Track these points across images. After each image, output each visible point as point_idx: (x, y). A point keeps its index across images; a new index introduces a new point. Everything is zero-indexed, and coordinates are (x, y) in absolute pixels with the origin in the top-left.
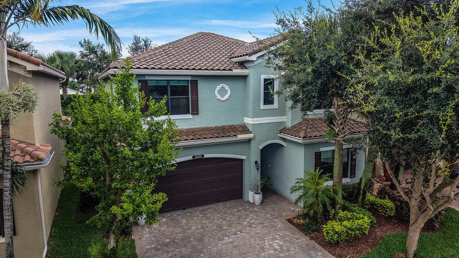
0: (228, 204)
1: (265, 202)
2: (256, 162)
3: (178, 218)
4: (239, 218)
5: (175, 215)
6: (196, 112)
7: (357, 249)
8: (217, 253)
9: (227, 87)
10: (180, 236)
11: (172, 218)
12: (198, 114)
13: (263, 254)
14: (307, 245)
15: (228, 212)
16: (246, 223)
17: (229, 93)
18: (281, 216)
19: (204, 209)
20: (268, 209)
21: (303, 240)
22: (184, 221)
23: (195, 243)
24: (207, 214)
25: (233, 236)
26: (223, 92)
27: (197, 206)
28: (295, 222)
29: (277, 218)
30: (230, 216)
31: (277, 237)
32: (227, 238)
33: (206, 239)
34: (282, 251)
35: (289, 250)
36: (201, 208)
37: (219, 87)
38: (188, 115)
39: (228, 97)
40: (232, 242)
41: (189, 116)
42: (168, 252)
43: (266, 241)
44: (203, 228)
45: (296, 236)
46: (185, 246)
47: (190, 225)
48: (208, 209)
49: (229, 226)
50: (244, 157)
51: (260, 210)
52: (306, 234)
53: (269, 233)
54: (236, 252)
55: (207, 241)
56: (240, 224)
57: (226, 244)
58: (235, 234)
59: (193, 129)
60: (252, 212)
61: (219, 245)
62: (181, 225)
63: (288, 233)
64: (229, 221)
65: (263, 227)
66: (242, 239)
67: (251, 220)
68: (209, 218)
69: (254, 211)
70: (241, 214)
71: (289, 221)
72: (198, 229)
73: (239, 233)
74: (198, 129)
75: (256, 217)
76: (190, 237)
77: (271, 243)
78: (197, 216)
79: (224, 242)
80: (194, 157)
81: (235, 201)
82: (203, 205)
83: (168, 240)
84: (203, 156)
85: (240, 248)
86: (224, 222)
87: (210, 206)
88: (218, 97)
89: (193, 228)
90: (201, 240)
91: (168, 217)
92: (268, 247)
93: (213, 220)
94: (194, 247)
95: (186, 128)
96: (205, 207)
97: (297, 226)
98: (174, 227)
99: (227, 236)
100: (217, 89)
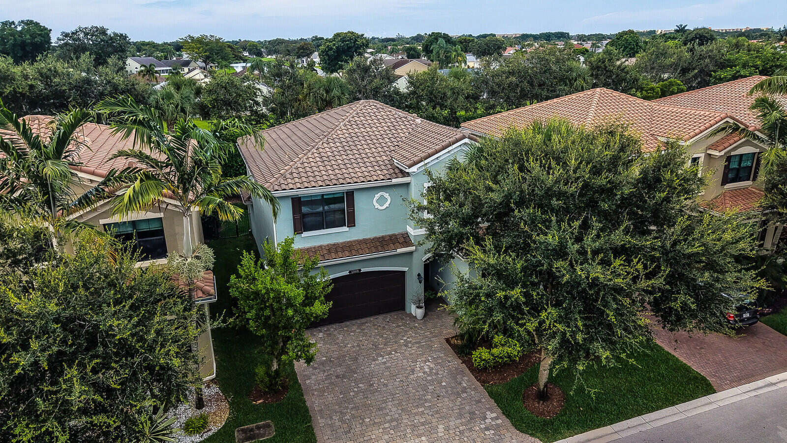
0: (388, 317)
1: (428, 315)
2: (419, 275)
3: (335, 333)
4: (398, 334)
5: (332, 330)
6: (352, 223)
7: (503, 375)
8: (369, 374)
9: (386, 195)
10: (335, 354)
11: (328, 332)
12: (355, 226)
13: (412, 376)
14: (457, 369)
15: (386, 327)
16: (403, 341)
17: (389, 201)
18: (441, 333)
19: (363, 323)
20: (430, 325)
21: (455, 362)
22: (341, 337)
23: (349, 363)
24: (364, 329)
25: (387, 357)
26: (382, 200)
27: (355, 319)
28: (452, 342)
29: (435, 336)
30: (387, 333)
31: (429, 358)
32: (381, 358)
33: (361, 359)
34: (430, 374)
35: (438, 374)
36: (358, 321)
37: (377, 196)
38: (344, 227)
39: (388, 206)
40: (385, 363)
41: (345, 229)
42: (324, 371)
43: (418, 363)
44: (358, 346)
45: (449, 359)
46: (340, 365)
47: (345, 342)
48: (367, 323)
49: (385, 345)
50: (406, 269)
51: (421, 326)
52: (459, 357)
53: (423, 354)
54: (388, 373)
55: (361, 360)
56: (396, 342)
57: (378, 365)
58: (390, 353)
59: (349, 242)
60: (411, 328)
61: (372, 366)
62: (337, 341)
63: (443, 355)
64: (386, 338)
65: (418, 347)
66: (395, 360)
67: (408, 338)
68: (365, 335)
69: (414, 327)
70: (400, 330)
71: (448, 340)
72: (354, 347)
73: (393, 353)
74: (354, 241)
75: (414, 335)
76: (344, 356)
77: (422, 365)
78: (354, 331)
79: (377, 362)
80: (350, 272)
81: (396, 313)
82: (362, 318)
83: (325, 358)
84: (360, 270)
85: (391, 369)
86: (380, 339)
87: (368, 319)
88: (377, 206)
89: (349, 346)
90: (355, 359)
91: (325, 331)
92: (419, 369)
93: (370, 337)
94: (348, 367)
95: (341, 241)
96: (364, 320)
97: (454, 347)
98: (331, 344)
99: (381, 356)
100: (375, 198)
